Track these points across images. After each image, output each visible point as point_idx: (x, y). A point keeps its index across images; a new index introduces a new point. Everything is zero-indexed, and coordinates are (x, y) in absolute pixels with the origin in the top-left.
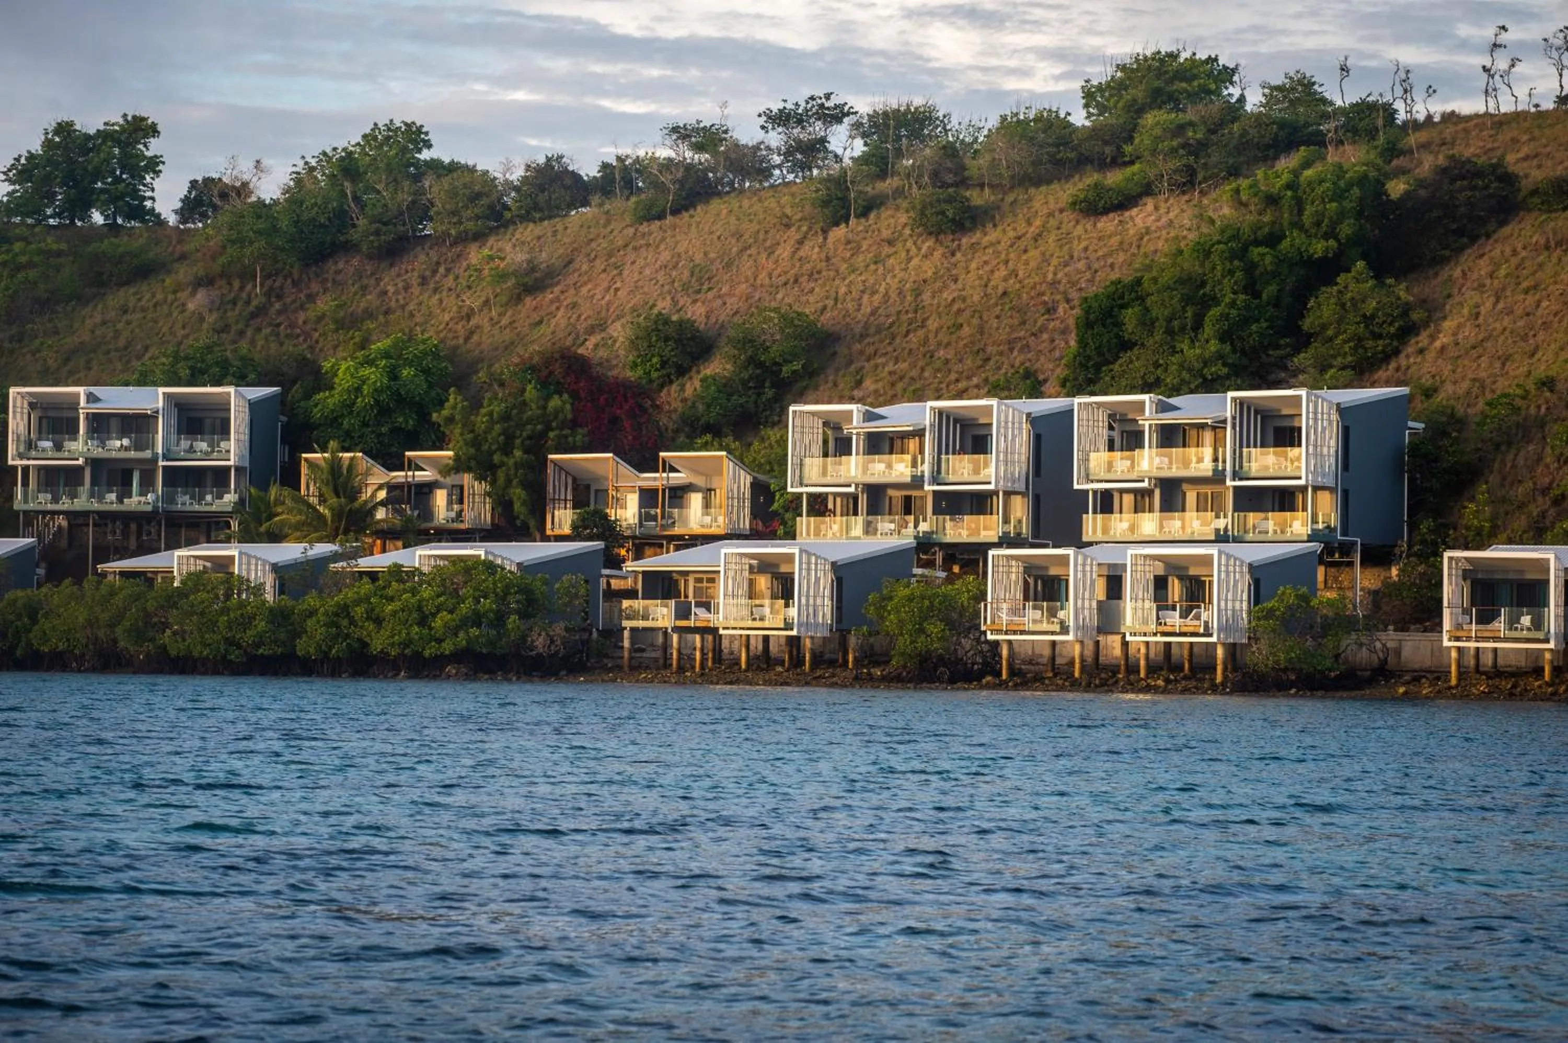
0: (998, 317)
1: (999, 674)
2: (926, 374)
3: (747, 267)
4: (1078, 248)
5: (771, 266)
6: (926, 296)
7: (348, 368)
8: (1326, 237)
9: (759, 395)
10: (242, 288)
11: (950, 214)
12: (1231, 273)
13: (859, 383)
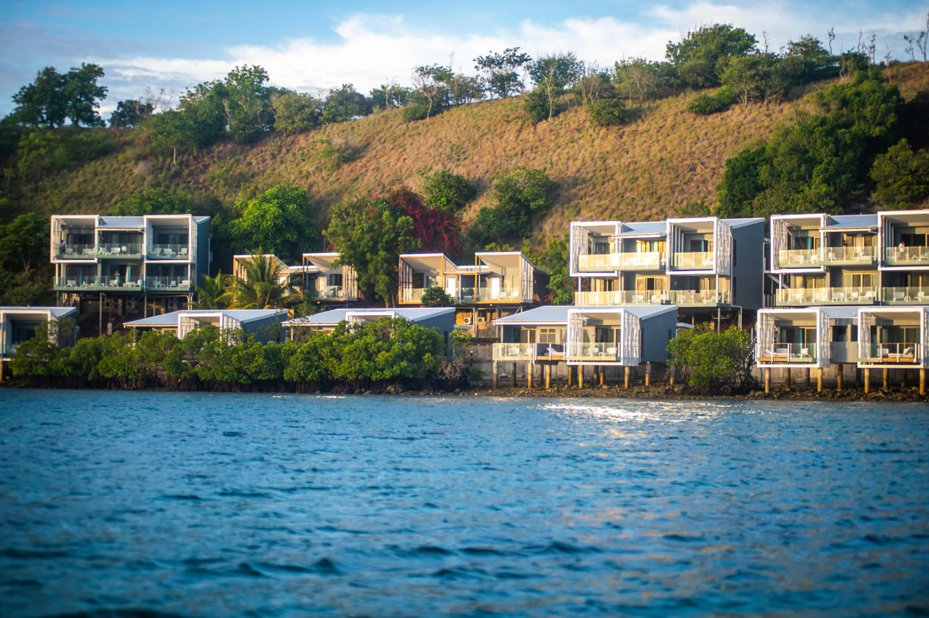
0: (660, 173)
1: (763, 390)
2: (621, 207)
3: (487, 145)
4: (701, 134)
5: (504, 145)
6: (610, 162)
7: (255, 204)
8: (880, 124)
9: (517, 220)
10: (164, 161)
11: (616, 113)
12: (827, 144)
13: (578, 213)
